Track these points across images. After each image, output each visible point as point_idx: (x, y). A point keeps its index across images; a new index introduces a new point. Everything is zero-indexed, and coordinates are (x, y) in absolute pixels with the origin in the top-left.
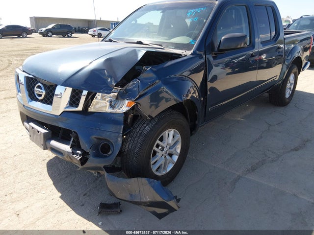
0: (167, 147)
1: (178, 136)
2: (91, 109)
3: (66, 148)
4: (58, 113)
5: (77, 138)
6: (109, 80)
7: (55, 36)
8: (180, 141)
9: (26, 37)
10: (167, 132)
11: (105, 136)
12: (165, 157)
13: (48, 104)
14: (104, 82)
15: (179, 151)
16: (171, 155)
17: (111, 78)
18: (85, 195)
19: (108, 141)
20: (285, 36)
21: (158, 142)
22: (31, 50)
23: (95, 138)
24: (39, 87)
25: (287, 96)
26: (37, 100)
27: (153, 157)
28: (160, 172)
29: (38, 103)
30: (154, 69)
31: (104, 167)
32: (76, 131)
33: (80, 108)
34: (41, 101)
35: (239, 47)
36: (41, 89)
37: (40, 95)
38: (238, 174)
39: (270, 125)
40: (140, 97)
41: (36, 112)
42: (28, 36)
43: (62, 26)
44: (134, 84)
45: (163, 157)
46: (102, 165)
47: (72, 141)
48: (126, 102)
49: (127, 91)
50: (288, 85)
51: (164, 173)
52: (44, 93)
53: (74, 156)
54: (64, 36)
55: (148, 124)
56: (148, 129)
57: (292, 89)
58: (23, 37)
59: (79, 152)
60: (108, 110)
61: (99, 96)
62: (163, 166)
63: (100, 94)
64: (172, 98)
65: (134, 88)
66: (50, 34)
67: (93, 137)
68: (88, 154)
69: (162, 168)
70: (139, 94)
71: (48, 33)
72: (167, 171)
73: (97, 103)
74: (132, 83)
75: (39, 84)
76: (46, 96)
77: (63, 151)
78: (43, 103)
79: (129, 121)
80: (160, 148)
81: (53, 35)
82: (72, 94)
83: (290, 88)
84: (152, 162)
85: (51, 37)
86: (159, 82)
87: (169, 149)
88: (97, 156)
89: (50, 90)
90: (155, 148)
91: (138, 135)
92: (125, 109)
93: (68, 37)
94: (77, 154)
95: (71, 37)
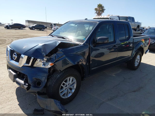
0: (68, 85)
1: (75, 81)
2: (35, 65)
3: (22, 82)
4: (21, 66)
5: (27, 78)
6: (43, 53)
7: (36, 29)
8: (76, 82)
9: (22, 29)
10: (69, 78)
11: (39, 78)
12: (68, 90)
13: (18, 62)
14: (41, 54)
15: (75, 87)
16: (71, 89)
17: (44, 52)
18: (29, 105)
19: (40, 80)
20: (134, 38)
21: (64, 82)
22: (23, 35)
23: (35, 78)
24: (15, 54)
25: (136, 65)
26: (13, 60)
27: (60, 89)
28: (64, 97)
29: (14, 61)
30: (63, 50)
31: (37, 92)
32: (27, 75)
33: (30, 65)
34: (15, 60)
35: (105, 42)
36: (15, 55)
37: (15, 58)
38: (104, 101)
39: (125, 79)
40: (56, 61)
41: (13, 65)
42: (23, 29)
43: (40, 25)
44: (54, 56)
45: (66, 90)
46: (36, 91)
47: (25, 79)
48: (50, 63)
49: (50, 59)
50: (136, 60)
51: (67, 97)
52: (16, 57)
53: (25, 86)
54: (40, 30)
55: (59, 74)
56: (59, 76)
57: (139, 62)
58: (21, 29)
59: (27, 84)
60: (42, 66)
61: (39, 60)
62: (66, 94)
63: (39, 59)
64: (70, 63)
65: (54, 57)
66: (34, 29)
67: (34, 78)
68: (30, 85)
69: (66, 95)
70: (56, 60)
71: (33, 28)
72: (69, 97)
73: (38, 63)
74: (53, 55)
75: (15, 53)
76: (17, 58)
77: (21, 83)
78: (16, 61)
79: (51, 72)
80: (65, 85)
81: (35, 29)
82: (27, 58)
83: (138, 62)
84: (60, 92)
85: (34, 30)
86: (64, 56)
87: (70, 86)
88: (35, 86)
89: (19, 56)
90: (62, 85)
91: (54, 79)
92: (49, 66)
93: (42, 30)
94: (26, 85)
95: (43, 31)
